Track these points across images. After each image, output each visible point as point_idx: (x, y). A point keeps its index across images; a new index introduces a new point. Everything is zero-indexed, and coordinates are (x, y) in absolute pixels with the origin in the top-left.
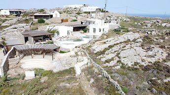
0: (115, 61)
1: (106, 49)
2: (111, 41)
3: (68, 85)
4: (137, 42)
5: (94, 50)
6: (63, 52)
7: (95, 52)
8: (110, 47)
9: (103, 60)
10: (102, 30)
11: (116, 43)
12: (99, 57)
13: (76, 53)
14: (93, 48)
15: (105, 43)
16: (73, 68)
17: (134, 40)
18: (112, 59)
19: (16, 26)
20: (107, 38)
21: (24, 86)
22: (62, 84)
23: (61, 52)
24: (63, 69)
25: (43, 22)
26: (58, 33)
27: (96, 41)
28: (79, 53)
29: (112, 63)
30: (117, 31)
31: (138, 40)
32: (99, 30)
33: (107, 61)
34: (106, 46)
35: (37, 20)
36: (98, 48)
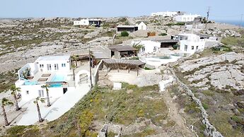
0: (204, 83)
1: (196, 70)
2: (204, 61)
3: (151, 98)
4: (237, 64)
5: (182, 69)
6: (148, 69)
7: (183, 72)
8: (201, 67)
9: (191, 80)
10: (195, 48)
11: (209, 63)
12: (187, 77)
13: (162, 71)
14: (181, 67)
15: (196, 62)
16: (157, 85)
17: (234, 62)
18: (201, 80)
19: (100, 39)
20: (199, 57)
21: (113, 94)
22: (146, 97)
23: (146, 69)
24: (148, 85)
25: (127, 35)
26: (144, 49)
27: (185, 60)
28: (165, 71)
29: (199, 84)
30: (215, 50)
31: (239, 62)
32: (191, 48)
33: (194, 82)
34: (197, 66)
35: (120, 32)
36: (186, 67)
